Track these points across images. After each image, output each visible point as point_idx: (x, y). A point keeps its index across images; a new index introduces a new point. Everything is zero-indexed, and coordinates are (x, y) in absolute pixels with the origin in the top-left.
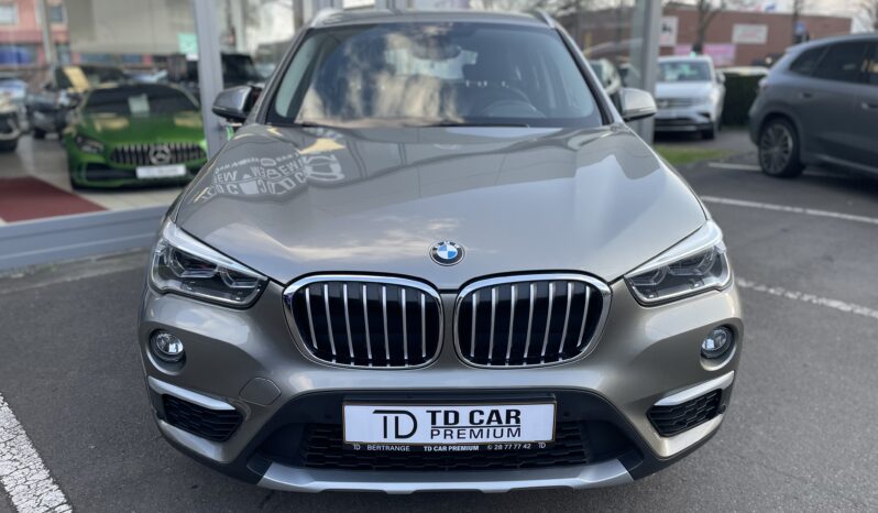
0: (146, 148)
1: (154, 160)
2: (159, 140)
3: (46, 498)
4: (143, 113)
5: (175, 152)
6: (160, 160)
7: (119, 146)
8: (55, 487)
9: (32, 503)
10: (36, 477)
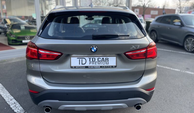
0: (24, 36)
1: (26, 39)
2: (27, 35)
3: (10, 98)
4: (23, 29)
5: (31, 37)
6: (27, 39)
7: (19, 36)
8: (12, 96)
9: (8, 99)
10: (8, 95)
